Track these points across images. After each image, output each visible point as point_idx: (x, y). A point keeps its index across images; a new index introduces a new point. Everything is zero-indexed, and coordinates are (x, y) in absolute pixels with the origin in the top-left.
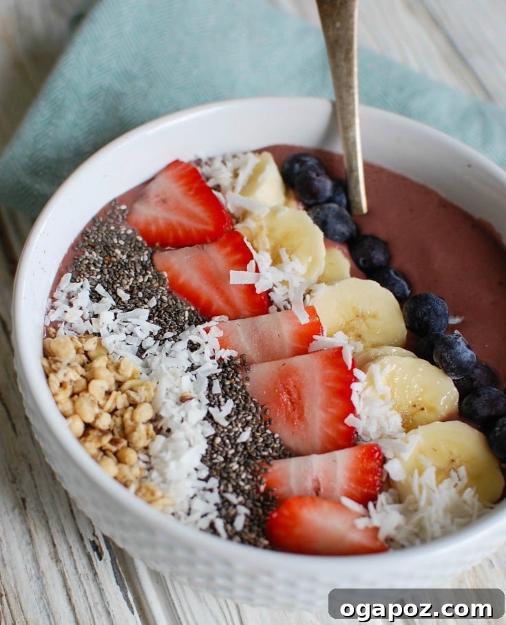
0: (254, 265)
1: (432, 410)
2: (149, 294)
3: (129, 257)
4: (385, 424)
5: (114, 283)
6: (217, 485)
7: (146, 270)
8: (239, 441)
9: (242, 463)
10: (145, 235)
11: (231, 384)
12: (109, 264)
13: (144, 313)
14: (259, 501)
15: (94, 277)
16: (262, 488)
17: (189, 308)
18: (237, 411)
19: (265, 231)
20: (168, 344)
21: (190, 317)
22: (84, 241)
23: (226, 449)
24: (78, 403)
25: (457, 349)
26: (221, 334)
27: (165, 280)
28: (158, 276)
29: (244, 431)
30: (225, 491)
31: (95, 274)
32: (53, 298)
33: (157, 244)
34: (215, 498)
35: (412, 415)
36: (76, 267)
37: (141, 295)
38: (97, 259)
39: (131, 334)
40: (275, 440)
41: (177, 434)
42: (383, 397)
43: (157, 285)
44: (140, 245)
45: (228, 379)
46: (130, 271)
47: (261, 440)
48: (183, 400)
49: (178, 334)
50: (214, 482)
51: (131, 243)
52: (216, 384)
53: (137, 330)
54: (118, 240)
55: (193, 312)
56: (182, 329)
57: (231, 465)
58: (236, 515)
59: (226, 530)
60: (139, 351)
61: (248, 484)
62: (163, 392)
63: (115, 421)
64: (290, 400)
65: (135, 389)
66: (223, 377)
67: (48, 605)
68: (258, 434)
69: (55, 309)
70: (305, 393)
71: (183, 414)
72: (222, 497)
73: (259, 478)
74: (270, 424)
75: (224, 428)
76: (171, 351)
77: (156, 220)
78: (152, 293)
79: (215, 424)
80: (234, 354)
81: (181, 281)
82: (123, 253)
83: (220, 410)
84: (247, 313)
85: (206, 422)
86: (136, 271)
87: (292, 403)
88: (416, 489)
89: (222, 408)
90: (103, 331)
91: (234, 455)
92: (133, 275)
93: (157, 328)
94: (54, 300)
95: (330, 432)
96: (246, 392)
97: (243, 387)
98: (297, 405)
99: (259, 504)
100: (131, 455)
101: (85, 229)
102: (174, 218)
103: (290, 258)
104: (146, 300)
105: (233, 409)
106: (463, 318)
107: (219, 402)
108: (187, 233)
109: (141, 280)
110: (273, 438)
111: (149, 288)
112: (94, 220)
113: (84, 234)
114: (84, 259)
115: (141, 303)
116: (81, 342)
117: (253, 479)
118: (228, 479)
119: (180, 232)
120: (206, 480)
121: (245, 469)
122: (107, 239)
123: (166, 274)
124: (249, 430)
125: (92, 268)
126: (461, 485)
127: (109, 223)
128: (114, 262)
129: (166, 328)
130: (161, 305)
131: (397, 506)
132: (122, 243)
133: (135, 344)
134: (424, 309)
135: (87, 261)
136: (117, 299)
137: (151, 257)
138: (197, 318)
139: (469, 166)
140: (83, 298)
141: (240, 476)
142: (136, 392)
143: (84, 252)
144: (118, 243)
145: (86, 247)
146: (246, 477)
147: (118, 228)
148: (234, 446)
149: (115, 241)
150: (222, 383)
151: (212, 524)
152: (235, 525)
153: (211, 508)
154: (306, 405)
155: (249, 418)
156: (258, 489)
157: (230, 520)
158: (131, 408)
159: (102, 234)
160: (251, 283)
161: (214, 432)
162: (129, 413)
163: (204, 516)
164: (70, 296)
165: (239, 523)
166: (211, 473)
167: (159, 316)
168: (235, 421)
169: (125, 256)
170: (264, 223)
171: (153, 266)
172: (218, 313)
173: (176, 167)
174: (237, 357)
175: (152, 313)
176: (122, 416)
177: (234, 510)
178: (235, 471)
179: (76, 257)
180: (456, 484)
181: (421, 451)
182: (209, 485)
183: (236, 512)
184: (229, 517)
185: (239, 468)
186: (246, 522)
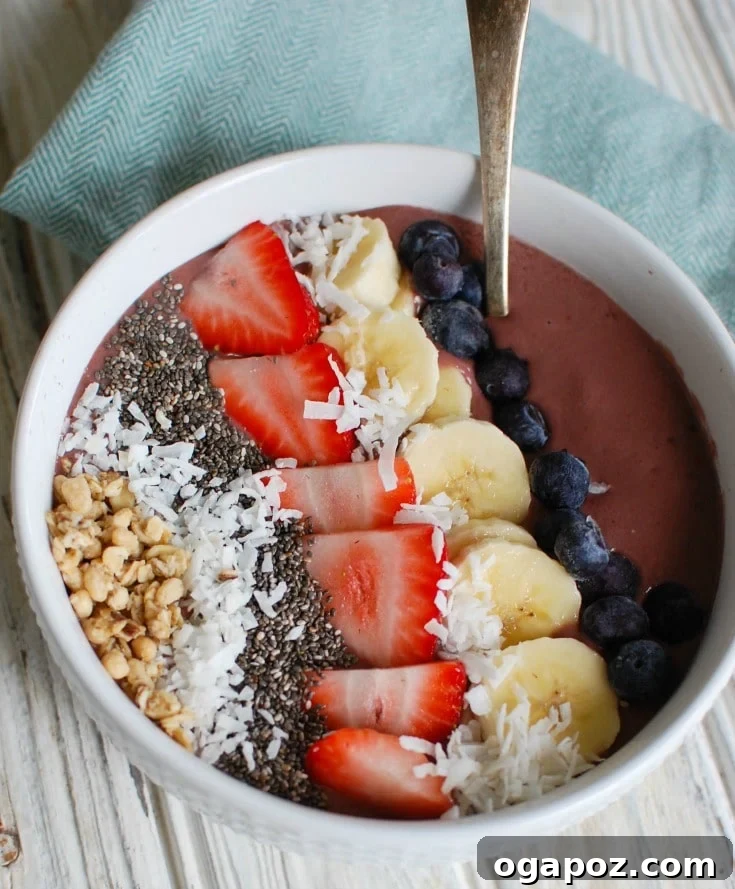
0: (338, 394)
1: (544, 617)
2: (198, 419)
3: (177, 363)
4: (478, 634)
5: (153, 402)
6: (253, 697)
7: (197, 383)
8: (287, 638)
9: (287, 669)
10: (203, 332)
11: (287, 560)
12: (150, 371)
13: (186, 449)
14: (302, 721)
15: (129, 390)
16: (309, 704)
17: (247, 443)
18: (289, 598)
19: (362, 341)
20: (213, 496)
21: (247, 457)
22: (121, 335)
23: (270, 649)
24: (87, 576)
25: (584, 545)
26: (283, 487)
27: (220, 400)
28: (213, 394)
29: (296, 625)
30: (261, 706)
31: (131, 385)
32: (72, 417)
33: (217, 348)
34: (247, 714)
35: (517, 620)
36: (106, 373)
37: (187, 419)
38: (134, 363)
39: (168, 476)
40: (335, 637)
41: (210, 626)
42: (480, 596)
43: (209, 406)
44: (194, 347)
45: (285, 552)
46: (177, 384)
47: (317, 638)
48: (222, 578)
49: (229, 481)
50: (248, 693)
51: (182, 344)
52: (268, 557)
53: (175, 474)
54: (165, 337)
55: (253, 449)
56: (235, 475)
57: (272, 672)
58: (271, 738)
59: (256, 759)
60: (176, 501)
61: (290, 698)
62: (198, 565)
63: (133, 599)
64: (361, 588)
65: (163, 557)
66: (278, 549)
67: (43, 795)
68: (313, 631)
69: (74, 434)
70: (381, 583)
71: (220, 599)
72: (256, 714)
73: (306, 691)
74: (332, 615)
75: (270, 619)
76: (216, 507)
77: (219, 312)
78: (201, 419)
79: (259, 613)
80: (298, 515)
81: (241, 403)
82: (170, 357)
83: (269, 595)
84: (322, 456)
85: (249, 610)
86: (184, 383)
87: (363, 592)
88: (500, 729)
89: (272, 592)
90: (133, 471)
91: (278, 657)
92: (180, 390)
93: (201, 472)
94: (73, 419)
95: (406, 636)
96: (306, 571)
97: (303, 564)
98: (369, 598)
99: (301, 725)
100: (149, 649)
101: (123, 317)
102: (244, 312)
103: (390, 381)
104: (193, 428)
105: (285, 594)
106: (609, 486)
107: (269, 583)
108: (257, 336)
109: (189, 398)
110: (333, 635)
111: (200, 409)
112: (136, 305)
113: (122, 324)
114: (118, 362)
115: (185, 433)
116: (101, 485)
117: (298, 693)
118: (267, 690)
119: (248, 334)
120: (238, 689)
121: (290, 678)
122: (152, 334)
123: (222, 392)
124: (302, 624)
125: (128, 377)
126: (562, 727)
127: (156, 310)
128: (156, 370)
129: (213, 472)
130: (211, 438)
131: (474, 748)
132: (170, 341)
133: (171, 492)
134: (555, 477)
135: (122, 366)
136: (155, 425)
137: (206, 366)
138: (257, 458)
139: (650, 272)
140: (111, 422)
141: (283, 687)
142: (164, 561)
143: (119, 351)
144: (165, 341)
145: (122, 344)
146: (290, 689)
147: (167, 318)
148: (281, 645)
149: (162, 338)
150: (276, 558)
151: (239, 748)
152: (268, 751)
153: (241, 727)
154: (380, 598)
155: (305, 608)
156: (303, 705)
157: (262, 745)
158: (155, 583)
159: (146, 327)
160: (331, 418)
161: (257, 625)
162: (153, 590)
163: (231, 736)
164: (95, 415)
165: (273, 750)
166: (246, 679)
167: (207, 454)
168: (286, 611)
169: (172, 362)
170: (362, 330)
171: (208, 378)
172: (285, 455)
173: (254, 233)
174: (301, 520)
175: (198, 448)
176: (143, 594)
177: (269, 732)
178: (276, 680)
179: (108, 359)
180: (555, 726)
181: (517, 677)
182: (242, 696)
183: (271, 736)
184: (262, 741)
185: (283, 676)
186: (281, 747)
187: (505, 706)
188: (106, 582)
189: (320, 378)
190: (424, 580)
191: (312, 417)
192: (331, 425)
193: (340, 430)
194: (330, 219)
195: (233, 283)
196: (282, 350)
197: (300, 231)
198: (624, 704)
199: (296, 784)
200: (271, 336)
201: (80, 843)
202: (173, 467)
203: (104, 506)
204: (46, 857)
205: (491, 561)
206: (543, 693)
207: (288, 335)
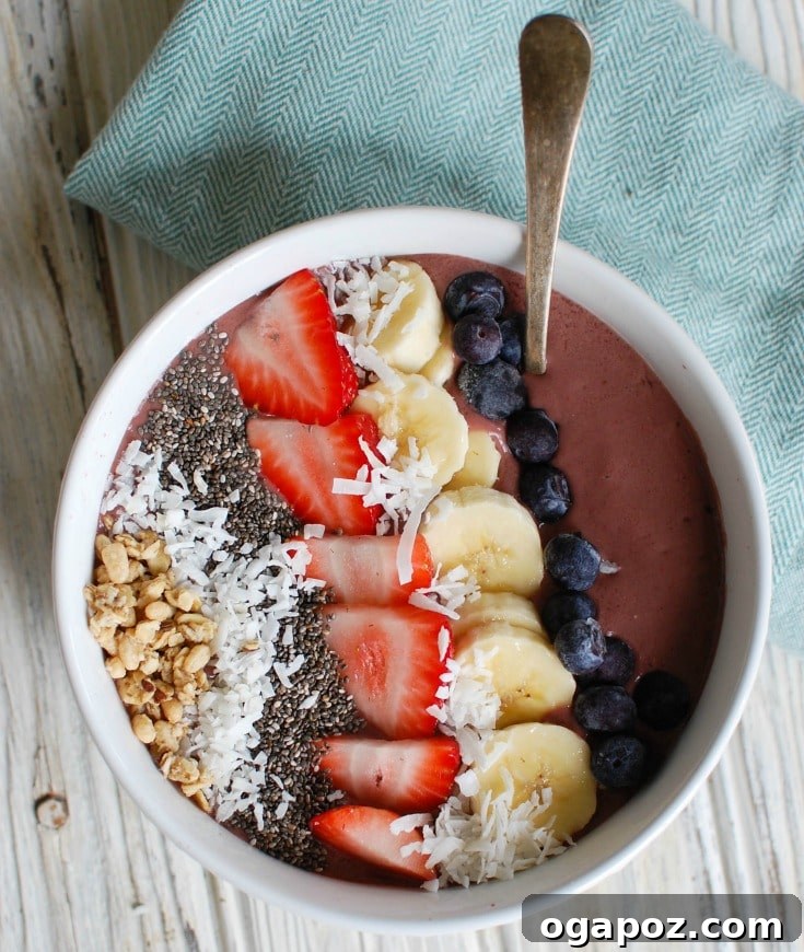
0: (367, 471)
1: (540, 697)
2: (234, 480)
3: (216, 420)
4: (475, 714)
5: (191, 462)
6: (266, 762)
7: (236, 441)
8: (301, 708)
9: (299, 737)
10: (244, 386)
11: (308, 631)
12: (191, 427)
13: (220, 514)
14: (309, 783)
15: (170, 446)
16: (317, 768)
17: (279, 506)
18: (306, 670)
19: (396, 408)
20: (243, 563)
21: (279, 520)
22: (165, 388)
23: (285, 716)
24: (122, 645)
25: (579, 653)
26: (309, 559)
27: (256, 461)
28: (250, 455)
29: (311, 695)
30: (273, 771)
31: (172, 441)
32: (115, 474)
33: (256, 407)
34: (260, 778)
35: (514, 699)
36: (149, 428)
37: (223, 479)
38: (176, 418)
39: (202, 540)
40: (347, 703)
41: (232, 696)
42: (481, 679)
43: (246, 466)
44: (235, 403)
45: (306, 625)
46: (216, 441)
47: (329, 705)
48: (243, 650)
49: (259, 547)
50: (262, 758)
51: (223, 400)
52: (289, 630)
53: (208, 540)
54: (208, 391)
55: (284, 511)
56: (265, 541)
57: (285, 740)
58: (278, 802)
59: (265, 818)
60: (208, 564)
61: (300, 765)
62: (224, 638)
63: (163, 664)
64: (373, 662)
65: (194, 625)
66: (300, 621)
68: (326, 698)
69: (116, 491)
70: (391, 664)
71: (242, 670)
72: (267, 776)
73: (315, 758)
74: (345, 680)
75: (286, 688)
76: (244, 576)
77: (260, 368)
78: (237, 480)
79: (276, 681)
80: (321, 584)
81: (276, 464)
82: (210, 413)
83: (287, 667)
84: (348, 524)
85: (269, 679)
86: (223, 441)
87: (375, 666)
88: (484, 812)
89: (290, 665)
90: (170, 534)
91: (292, 725)
92: (219, 448)
93: (232, 540)
94: (116, 475)
95: (409, 710)
96: (324, 642)
97: (321, 636)
98: (379, 673)
99: (308, 787)
100: (175, 714)
101: (168, 370)
102: (284, 373)
103: (420, 451)
104: (229, 489)
105: (303, 665)
106: (620, 566)
107: (289, 654)
108: (294, 402)
109: (227, 456)
110: (346, 700)
111: (236, 470)
112: (180, 359)
113: (168, 376)
114: (162, 417)
115: (221, 495)
116: (139, 548)
117: (307, 759)
118: (279, 755)
119: (286, 398)
120: (254, 753)
121: (301, 746)
122: (195, 388)
123: (259, 453)
124: (316, 694)
125: (169, 433)
126: (541, 809)
127: (200, 362)
128: (196, 427)
129: (244, 538)
130: (246, 500)
131: (460, 823)
132: (212, 396)
133: (205, 557)
134: (564, 569)
135: (164, 422)
136: (192, 486)
137: (245, 424)
138: (287, 522)
139: (684, 367)
140: (152, 481)
141: (294, 754)
142: (194, 630)
143: (163, 405)
144: (207, 396)
145: (165, 398)
146: (300, 756)
147: (210, 372)
148: (295, 713)
149: (204, 392)
150: (297, 629)
151: (251, 807)
152: (277, 812)
153: (253, 789)
154: (388, 675)
155: (321, 677)
156: (312, 769)
157: (272, 806)
158: (185, 650)
159: (189, 379)
160: (358, 493)
161: (274, 694)
162: (181, 659)
163: (245, 795)
164: (137, 472)
165: (281, 811)
166: (262, 743)
167: (240, 517)
168: (301, 682)
169: (213, 418)
170: (396, 399)
171: (246, 436)
172: (314, 520)
173: (300, 284)
174: (324, 589)
175: (232, 511)
176: (173, 659)
177: (279, 794)
178: (288, 747)
179: (151, 413)
180: (536, 807)
181: (507, 761)
182: (256, 761)
183: (280, 797)
184: (272, 802)
185: (295, 743)
186: (289, 810)
187: (490, 792)
188: (138, 653)
189: (352, 452)
190: (429, 668)
191: (340, 492)
192: (359, 499)
193: (366, 505)
194: (377, 265)
195: (275, 337)
196: (317, 421)
197: (347, 280)
198: (602, 787)
199: (301, 841)
200: (307, 405)
202: (208, 533)
203: (141, 569)
205: (495, 651)
206: (529, 775)
207: (323, 406)
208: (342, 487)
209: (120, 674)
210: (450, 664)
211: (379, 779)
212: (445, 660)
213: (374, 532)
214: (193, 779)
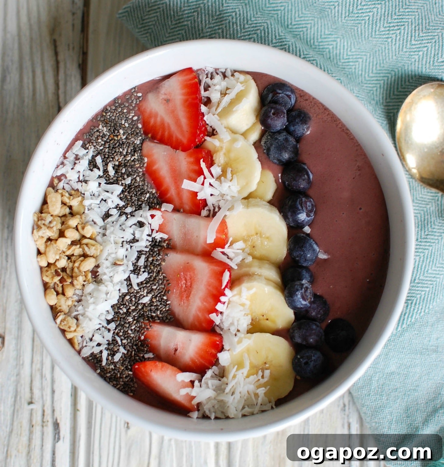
0: (203, 179)
1: (274, 322)
2: (129, 172)
3: (126, 138)
5: (108, 158)
6: (114, 329)
7: (135, 152)
8: (140, 302)
9: (136, 318)
10: (145, 124)
11: (153, 260)
12: (112, 140)
13: (118, 189)
14: (136, 345)
15: (99, 147)
16: (142, 338)
17: (151, 190)
18: (147, 281)
19: (224, 150)
20: (124, 217)
21: (149, 198)
22: (102, 116)
23: (130, 305)
27: (144, 164)
28: (141, 160)
29: (147, 296)
30: (118, 334)
31: (100, 145)
33: (150, 135)
34: (109, 336)
35: (259, 320)
36: (89, 135)
37: (124, 171)
38: (105, 133)
39: (105, 201)
40: (167, 305)
41: (102, 288)
42: (243, 305)
43: (138, 166)
44: (138, 131)
45: (152, 256)
46: (124, 150)
47: (156, 303)
48: (115, 264)
49: (136, 210)
50: (112, 326)
51: (132, 128)
52: (143, 258)
53: (109, 201)
54: (125, 122)
55: (153, 194)
56: (139, 208)
57: (128, 318)
58: (116, 352)
59: (107, 359)
60: (105, 214)
61: (133, 333)
62: (105, 254)
63: (69, 264)
64: (186, 284)
65: (89, 246)
66: (150, 254)
68: (154, 300)
69: (64, 166)
70: (195, 286)
71: (112, 274)
72: (113, 337)
73: (143, 331)
74: (168, 292)
75: (134, 290)
76: (124, 224)
77: (156, 115)
78: (131, 173)
79: (130, 285)
80: (165, 236)
81: (155, 167)
82: (124, 134)
83: (137, 277)
84: (187, 207)
85: (126, 282)
86: (127, 150)
87: (186, 287)
89: (139, 277)
90: (87, 194)
91: (134, 310)
92: (125, 153)
93: (122, 204)
94: (65, 158)
95: (200, 315)
96: (160, 268)
97: (159, 265)
98: (187, 292)
99: (135, 347)
100: (70, 292)
101: (106, 106)
102: (168, 120)
103: (232, 176)
104: (125, 177)
105: (146, 278)
106: (329, 257)
107: (140, 271)
108: (170, 136)
109: (128, 159)
110: (166, 303)
111: (132, 167)
112: (115, 101)
113: (105, 110)
114: (97, 131)
115: (120, 179)
116: (69, 198)
117: (138, 331)
118: (123, 326)
119: (166, 134)
120: (109, 322)
121: (136, 323)
122: (118, 119)
123: (146, 160)
124: (150, 296)
125: (100, 141)
126: (263, 381)
127: (125, 106)
128: (115, 140)
129: (128, 204)
131: (216, 382)
132: (127, 125)
133: (104, 209)
135: (98, 134)
136: (106, 171)
137: (142, 143)
138: (153, 200)
140: (84, 164)
141: (131, 327)
142: (89, 248)
143: (99, 125)
144: (124, 124)
145: (101, 121)
146: (134, 328)
147: (129, 112)
148: (136, 304)
149: (123, 122)
150: (147, 258)
151: (101, 352)
152: (115, 357)
153: (104, 342)
154: (192, 292)
155: (154, 287)
156: (140, 338)
157: (113, 353)
158: (82, 258)
159: (116, 114)
160: (196, 191)
161: (127, 291)
162: (79, 263)
163: (99, 345)
164: (77, 158)
165: (117, 357)
166: (114, 317)
167: (129, 193)
168: (143, 287)
169: (125, 137)
170: (225, 146)
171: (141, 150)
172: (169, 201)
173: (187, 75)
174: (166, 240)
175: (125, 188)
176: (74, 262)
177: (118, 348)
178: (129, 322)
179: (92, 128)
180: (259, 380)
181: (248, 350)
182: (109, 327)
183: (118, 350)
184: (113, 351)
185: (133, 321)
186: (121, 357)
187: (236, 367)
188: (56, 254)
189: (196, 168)
190: (215, 292)
191: (186, 188)
192: (195, 194)
193: (199, 198)
194: (229, 73)
195: (168, 101)
196: (180, 149)
197: (211, 79)
198: (299, 378)
199: (125, 376)
200: (177, 139)
201: (33, 350)
202: (109, 198)
203: (67, 211)
204: (15, 353)
205: (254, 290)
206: (258, 361)
207: (185, 141)
208: (187, 185)
209: (44, 264)
210: (227, 291)
211: (176, 350)
212: (224, 289)
213: (199, 214)
214: (72, 329)
